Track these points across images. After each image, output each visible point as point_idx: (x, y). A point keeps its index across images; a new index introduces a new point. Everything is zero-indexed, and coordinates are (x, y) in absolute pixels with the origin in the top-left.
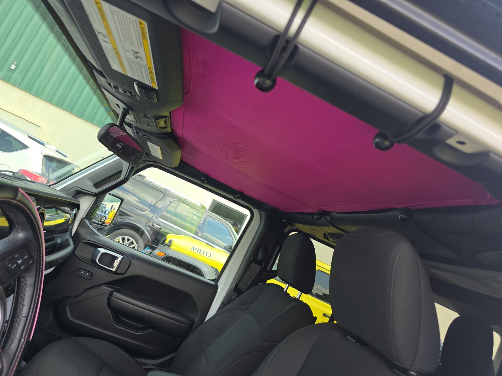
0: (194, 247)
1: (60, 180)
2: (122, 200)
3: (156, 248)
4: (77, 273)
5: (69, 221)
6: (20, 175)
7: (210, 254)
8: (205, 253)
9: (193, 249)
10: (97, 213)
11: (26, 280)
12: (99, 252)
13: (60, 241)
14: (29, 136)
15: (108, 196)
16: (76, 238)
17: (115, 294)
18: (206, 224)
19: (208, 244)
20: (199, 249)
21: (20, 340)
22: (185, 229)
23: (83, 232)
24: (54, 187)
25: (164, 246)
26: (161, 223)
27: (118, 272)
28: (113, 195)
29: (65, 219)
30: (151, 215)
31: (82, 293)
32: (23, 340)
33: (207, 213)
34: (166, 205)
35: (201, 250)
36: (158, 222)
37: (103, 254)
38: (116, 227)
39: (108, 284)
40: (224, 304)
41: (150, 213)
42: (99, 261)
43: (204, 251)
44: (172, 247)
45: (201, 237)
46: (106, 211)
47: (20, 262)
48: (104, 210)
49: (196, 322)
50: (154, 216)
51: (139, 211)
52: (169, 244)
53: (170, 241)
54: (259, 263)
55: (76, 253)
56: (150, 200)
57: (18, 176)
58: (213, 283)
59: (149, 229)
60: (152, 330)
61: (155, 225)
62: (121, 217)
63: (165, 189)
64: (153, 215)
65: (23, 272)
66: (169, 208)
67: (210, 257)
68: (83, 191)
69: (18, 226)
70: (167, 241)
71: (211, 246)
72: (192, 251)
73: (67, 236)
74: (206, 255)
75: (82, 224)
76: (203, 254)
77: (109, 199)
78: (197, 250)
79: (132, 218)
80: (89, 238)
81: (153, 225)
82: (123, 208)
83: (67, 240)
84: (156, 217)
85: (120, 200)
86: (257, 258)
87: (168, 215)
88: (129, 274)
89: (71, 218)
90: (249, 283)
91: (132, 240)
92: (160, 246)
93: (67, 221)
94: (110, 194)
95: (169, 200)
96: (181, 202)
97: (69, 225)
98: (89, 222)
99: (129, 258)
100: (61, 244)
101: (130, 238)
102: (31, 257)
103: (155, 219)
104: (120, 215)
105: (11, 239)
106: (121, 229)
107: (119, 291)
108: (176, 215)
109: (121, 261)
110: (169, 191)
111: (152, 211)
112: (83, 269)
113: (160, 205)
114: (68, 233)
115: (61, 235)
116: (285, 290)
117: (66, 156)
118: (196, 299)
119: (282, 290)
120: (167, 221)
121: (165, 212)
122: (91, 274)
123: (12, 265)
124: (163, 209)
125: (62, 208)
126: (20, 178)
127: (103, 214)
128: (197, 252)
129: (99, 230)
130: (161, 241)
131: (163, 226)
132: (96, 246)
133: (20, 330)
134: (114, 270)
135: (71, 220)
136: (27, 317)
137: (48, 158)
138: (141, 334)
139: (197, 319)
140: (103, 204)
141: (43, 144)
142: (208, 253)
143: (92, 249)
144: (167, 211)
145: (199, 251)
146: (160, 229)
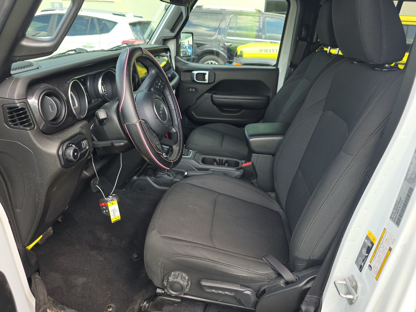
0: (261, 49)
1: (150, 37)
2: (192, 34)
3: (233, 62)
4: (188, 91)
5: (169, 62)
6: (130, 43)
8: (272, 51)
9: (260, 51)
10: (181, 50)
11: (166, 93)
12: (194, 74)
13: (170, 75)
14: (113, 14)
15: (182, 35)
16: (177, 70)
17: (214, 96)
18: (266, 26)
19: (271, 42)
21: (178, 120)
22: (249, 37)
23: (179, 66)
24: (150, 42)
25: (238, 57)
26: (229, 40)
27: (210, 82)
28: (186, 33)
29: (166, 61)
30: (220, 37)
31: (196, 102)
32: (178, 119)
33: (264, 15)
34: (227, 24)
36: (227, 40)
37: (197, 74)
38: (199, 57)
39: (208, 91)
40: (286, 79)
41: (219, 36)
42: (196, 79)
43: (270, 50)
44: (244, 56)
45: (265, 39)
46: (186, 47)
47: (159, 84)
48: (184, 47)
49: (271, 97)
50: (223, 37)
51: (209, 38)
52: (241, 55)
53: (241, 52)
54: (304, 39)
55: (182, 79)
56: (214, 24)
57: (130, 45)
58: (274, 68)
59: (222, 49)
60: (244, 110)
61: (226, 43)
62: (199, 48)
63: (221, 9)
64: (221, 36)
65: (163, 90)
66: (231, 25)
67: (277, 52)
68: (167, 38)
69: (150, 67)
70: (238, 53)
71: (275, 43)
72: (261, 53)
73: (172, 71)
75: (176, 60)
76: (270, 52)
77: (184, 37)
78: (264, 50)
79: (206, 46)
80: (184, 67)
81: (224, 45)
82: (195, 40)
83: (173, 74)
84: (224, 37)
85: (191, 35)
86: (302, 36)
87: (232, 31)
88: (217, 81)
89: (169, 59)
90: (301, 58)
92: (235, 59)
93: (168, 62)
94: (183, 33)
95: (228, 18)
96: (239, 15)
97: (170, 64)
98: (180, 58)
99: (213, 71)
100: (171, 77)
101: (212, 61)
102: (163, 81)
103: (224, 39)
104: (198, 47)
105: (150, 75)
106: (203, 57)
107: (216, 94)
108: (239, 28)
109: (209, 75)
110: (225, 10)
111: (219, 34)
112: (190, 88)
113: (223, 25)
114: (172, 69)
115: (168, 72)
116: (328, 52)
117: (141, 17)
118: (265, 82)
119: (325, 53)
120: (233, 36)
121: (229, 29)
122: (196, 89)
123: (158, 87)
124: (227, 27)
125: (162, 54)
126: (131, 45)
127: (185, 50)
128: (265, 52)
129: (187, 60)
130: (235, 55)
131: (232, 43)
132: (190, 71)
133: (175, 116)
134: (207, 82)
135: (169, 60)
136: (175, 109)
137: (133, 25)
138: (239, 114)
139: (270, 95)
140: (182, 43)
141: (124, 16)
142: (274, 50)
143: (188, 74)
144: (231, 28)
145: (266, 50)
146: (231, 45)
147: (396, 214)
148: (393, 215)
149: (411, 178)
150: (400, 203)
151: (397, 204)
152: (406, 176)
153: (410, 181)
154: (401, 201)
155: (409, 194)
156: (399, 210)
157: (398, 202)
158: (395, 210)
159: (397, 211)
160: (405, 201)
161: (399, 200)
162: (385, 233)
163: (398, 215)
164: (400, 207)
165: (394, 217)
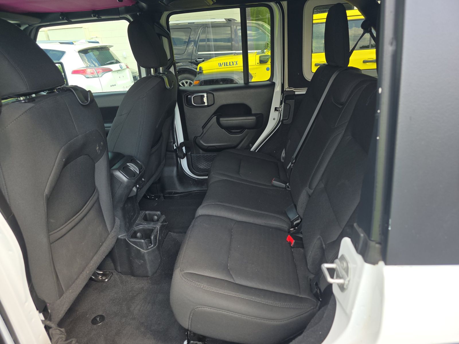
0: (220, 63)
7: (235, 62)
8: (231, 64)
9: (220, 66)
14: (60, 43)
20: (225, 63)
33: (235, 24)
35: (227, 63)
43: (230, 62)
44: (204, 72)
52: (200, 71)
53: (200, 68)
59: (195, 66)
61: (198, 60)
63: (189, 23)
67: (237, 64)
72: (220, 67)
74: (233, 65)
76: (230, 65)
78: (224, 64)
81: (196, 61)
91: (189, 81)
101: (187, 80)
117: (98, 42)
128: (225, 66)
137: (84, 52)
142: (233, 62)
145: (226, 64)
146: (203, 61)
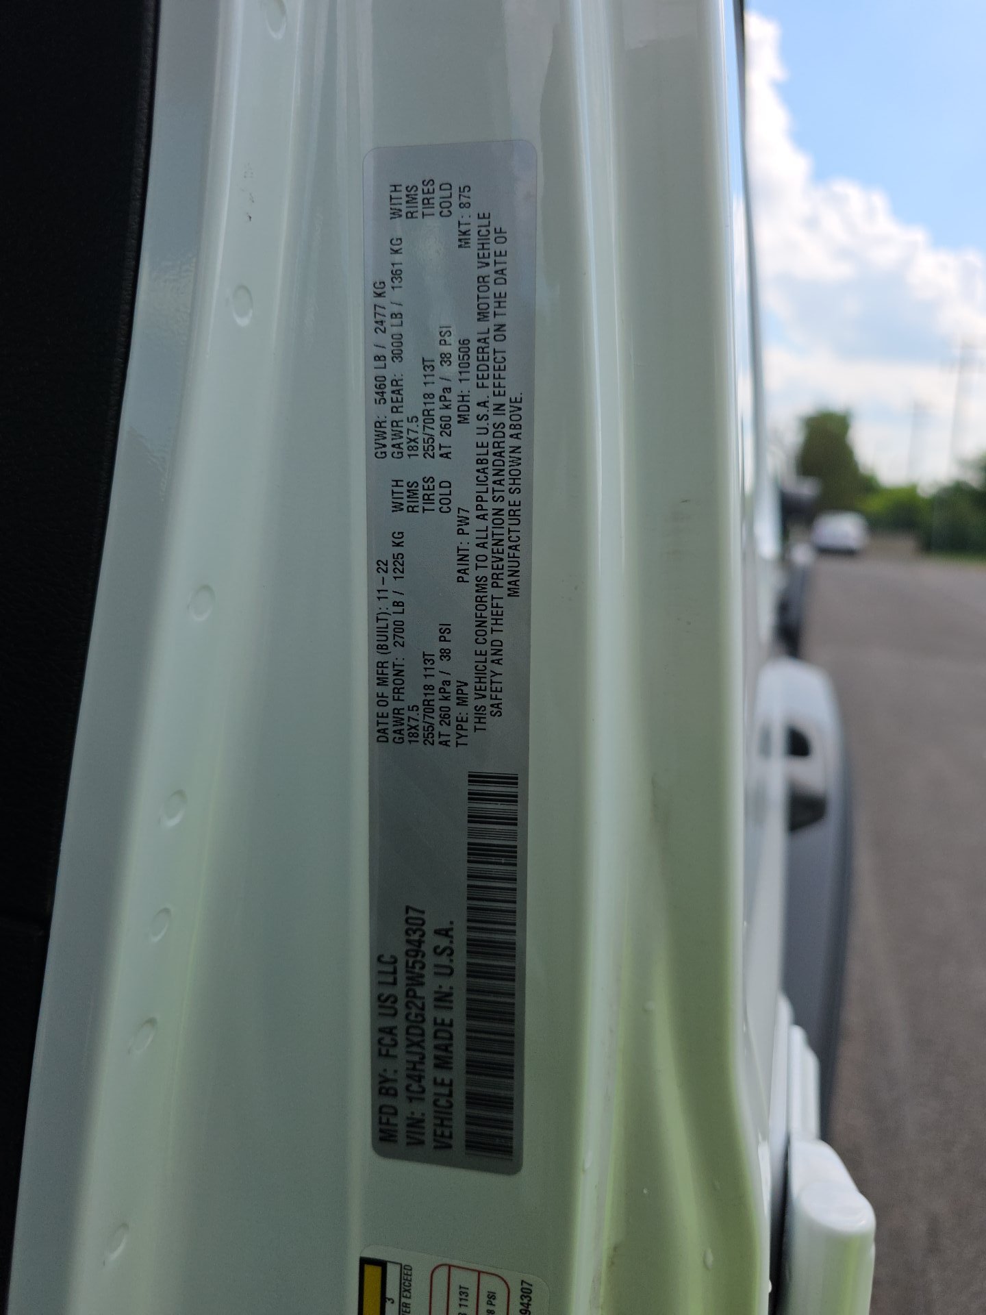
147: (430, 1071)
148: (401, 1103)
149: (452, 689)
150: (430, 960)
151: (400, 990)
152: (381, 700)
153: (445, 718)
154: (431, 941)
155: (494, 835)
156: (443, 1028)
157: (401, 966)
158: (400, 1050)
159: (429, 1043)
160: (476, 916)
161: (399, 948)
162: (392, 1291)
163: (458, 1073)
164: (443, 999)
165: (424, 1109)
